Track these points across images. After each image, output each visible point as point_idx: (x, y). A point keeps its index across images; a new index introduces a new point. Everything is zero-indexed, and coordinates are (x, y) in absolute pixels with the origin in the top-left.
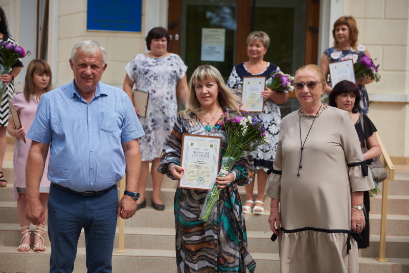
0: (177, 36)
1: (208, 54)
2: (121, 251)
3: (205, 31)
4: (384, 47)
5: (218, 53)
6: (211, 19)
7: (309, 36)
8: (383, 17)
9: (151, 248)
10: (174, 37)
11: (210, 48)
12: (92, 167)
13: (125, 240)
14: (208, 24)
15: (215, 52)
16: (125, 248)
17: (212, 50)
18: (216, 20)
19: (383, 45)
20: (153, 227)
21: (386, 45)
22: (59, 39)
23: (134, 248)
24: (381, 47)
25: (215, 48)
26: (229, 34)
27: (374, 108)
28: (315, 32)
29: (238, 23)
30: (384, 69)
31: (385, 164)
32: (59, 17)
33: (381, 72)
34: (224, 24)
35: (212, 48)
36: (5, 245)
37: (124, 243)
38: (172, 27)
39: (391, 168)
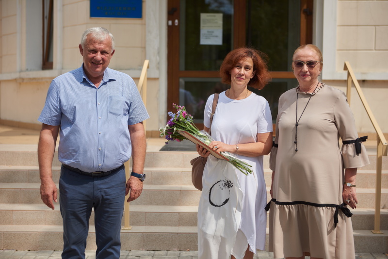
0: (176, 21)
1: (206, 38)
2: (127, 228)
3: (203, 16)
4: (377, 27)
5: (217, 36)
6: (209, 5)
7: (303, 19)
9: (156, 225)
10: (173, 23)
11: (208, 32)
12: (100, 149)
13: (130, 217)
14: (206, 9)
15: (213, 36)
16: (130, 225)
17: (210, 34)
18: (214, 6)
19: (375, 26)
20: (157, 205)
21: (378, 26)
22: (64, 27)
23: (140, 225)
24: (374, 27)
25: (213, 32)
26: (227, 19)
27: (367, 87)
28: (309, 14)
29: (235, 8)
30: (376, 48)
31: (379, 141)
32: (63, 5)
33: (374, 51)
34: (222, 9)
35: (210, 32)
36: (17, 224)
37: (130, 220)
38: (172, 13)
39: (384, 144)
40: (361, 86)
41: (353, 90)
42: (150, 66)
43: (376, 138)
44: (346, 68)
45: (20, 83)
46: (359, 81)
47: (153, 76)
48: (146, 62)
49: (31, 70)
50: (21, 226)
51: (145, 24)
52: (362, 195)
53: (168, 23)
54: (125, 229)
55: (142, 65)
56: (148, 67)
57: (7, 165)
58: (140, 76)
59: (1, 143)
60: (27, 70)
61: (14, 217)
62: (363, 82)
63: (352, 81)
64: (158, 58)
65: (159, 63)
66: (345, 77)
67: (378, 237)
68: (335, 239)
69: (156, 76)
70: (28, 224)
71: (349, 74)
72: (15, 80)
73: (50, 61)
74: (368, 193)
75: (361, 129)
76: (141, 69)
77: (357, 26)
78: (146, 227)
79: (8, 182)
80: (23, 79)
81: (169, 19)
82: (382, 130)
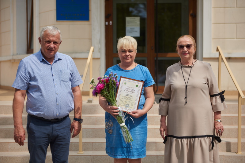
0: (111, 22)
1: (130, 33)
2: (81, 153)
3: (128, 19)
4: (237, 24)
5: (136, 31)
6: (132, 12)
7: (190, 20)
8: (235, 6)
9: (99, 150)
10: (109, 23)
11: (131, 29)
12: (58, 104)
13: (83, 146)
14: (130, 14)
15: (134, 31)
16: (83, 151)
18: (135, 12)
19: (236, 23)
20: (100, 138)
21: (238, 23)
22: (40, 27)
23: (89, 151)
24: (235, 24)
25: (134, 29)
26: (142, 21)
27: (232, 62)
28: (194, 17)
29: (147, 14)
30: (237, 38)
31: (239, 95)
32: (40, 13)
33: (236, 39)
34: (140, 14)
35: (132, 29)
36: (11, 151)
37: (83, 148)
38: (108, 17)
39: (243, 97)
40: (227, 61)
41: (222, 64)
42: (94, 51)
43: (238, 94)
44: (218, 50)
45: (13, 63)
46: (226, 58)
47: (96, 57)
48: (92, 48)
49: (20, 54)
50: (14, 152)
51: (91, 24)
52: (229, 130)
53: (105, 24)
54: (80, 153)
55: (89, 50)
56: (93, 51)
57: (5, 114)
58: (88, 56)
59: (1, 100)
60: (17, 54)
61: (9, 147)
62: (229, 59)
63: (222, 58)
64: (99, 45)
65: (100, 49)
66: (217, 56)
67: (240, 156)
68: (213, 157)
69: (98, 57)
70: (18, 151)
71: (220, 54)
72: (10, 61)
73: (32, 48)
74: (233, 129)
75: (228, 88)
76: (88, 53)
77: (225, 23)
78: (93, 152)
79: (5, 125)
80: (15, 60)
81: (106, 21)
82: (241, 88)
